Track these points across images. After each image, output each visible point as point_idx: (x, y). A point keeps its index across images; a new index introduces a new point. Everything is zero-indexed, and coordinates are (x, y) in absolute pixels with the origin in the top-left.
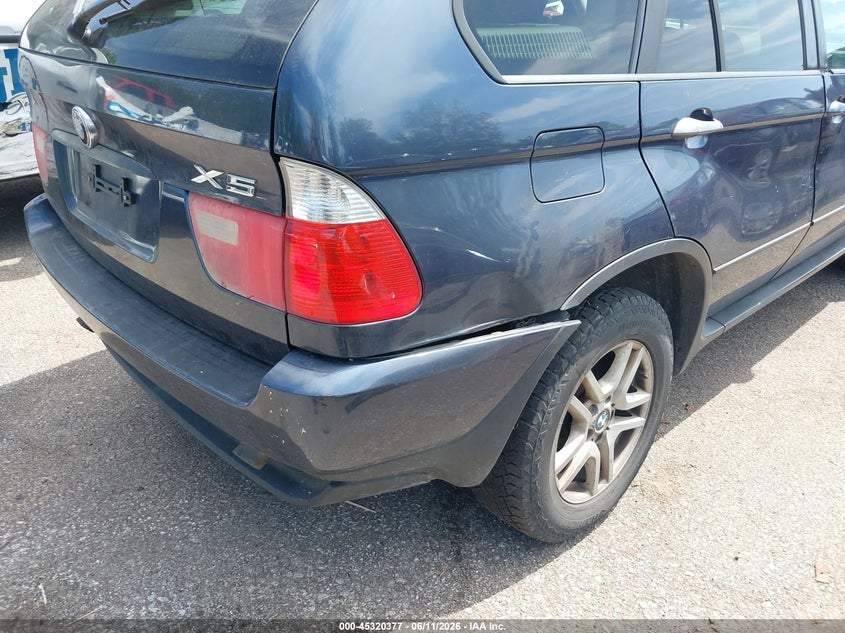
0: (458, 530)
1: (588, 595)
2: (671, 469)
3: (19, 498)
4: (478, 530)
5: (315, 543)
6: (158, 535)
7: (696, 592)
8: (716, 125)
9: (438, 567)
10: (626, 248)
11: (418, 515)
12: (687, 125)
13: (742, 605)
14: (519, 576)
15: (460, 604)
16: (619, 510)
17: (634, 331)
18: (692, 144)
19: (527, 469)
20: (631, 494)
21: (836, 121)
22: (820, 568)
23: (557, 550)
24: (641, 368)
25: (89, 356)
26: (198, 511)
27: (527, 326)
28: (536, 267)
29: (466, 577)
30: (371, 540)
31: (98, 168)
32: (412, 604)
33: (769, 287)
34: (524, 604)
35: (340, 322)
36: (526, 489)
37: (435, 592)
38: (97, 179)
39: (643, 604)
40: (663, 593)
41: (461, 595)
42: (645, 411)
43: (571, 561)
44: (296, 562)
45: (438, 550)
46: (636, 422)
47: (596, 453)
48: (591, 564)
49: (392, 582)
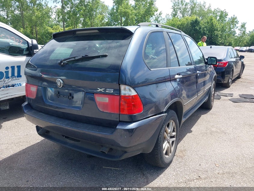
0: (141, 170)
1: (174, 177)
2: (181, 151)
3: (27, 181)
4: (146, 169)
5: (110, 177)
6: (70, 183)
7: (195, 172)
8: (181, 76)
9: (140, 177)
10: (172, 100)
11: (131, 168)
12: (177, 76)
13: (204, 173)
14: (158, 176)
15: (148, 183)
16: (174, 160)
17: (172, 118)
18: (178, 80)
19: (159, 148)
20: (175, 157)
21: (198, 75)
22: (216, 164)
23: (164, 170)
24: (174, 127)
25: (27, 148)
26: (78, 176)
27: (158, 115)
28: (159, 103)
29: (147, 178)
30: (123, 175)
31: (59, 92)
32: (137, 185)
33: (192, 110)
34: (161, 180)
35: (129, 114)
36: (159, 152)
37: (141, 182)
38: (58, 95)
39: (185, 176)
40: (188, 174)
41: (147, 181)
42: (175, 137)
43: (168, 171)
44: (107, 182)
45: (139, 174)
46: (174, 139)
47: (169, 146)
48: (172, 171)
49: (131, 182)
